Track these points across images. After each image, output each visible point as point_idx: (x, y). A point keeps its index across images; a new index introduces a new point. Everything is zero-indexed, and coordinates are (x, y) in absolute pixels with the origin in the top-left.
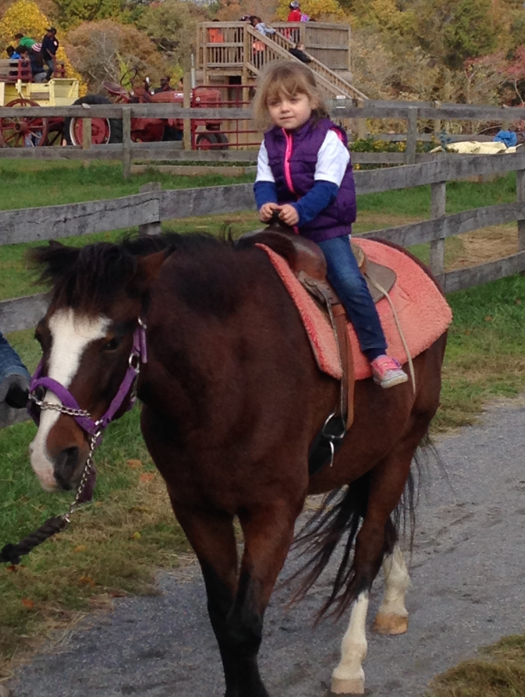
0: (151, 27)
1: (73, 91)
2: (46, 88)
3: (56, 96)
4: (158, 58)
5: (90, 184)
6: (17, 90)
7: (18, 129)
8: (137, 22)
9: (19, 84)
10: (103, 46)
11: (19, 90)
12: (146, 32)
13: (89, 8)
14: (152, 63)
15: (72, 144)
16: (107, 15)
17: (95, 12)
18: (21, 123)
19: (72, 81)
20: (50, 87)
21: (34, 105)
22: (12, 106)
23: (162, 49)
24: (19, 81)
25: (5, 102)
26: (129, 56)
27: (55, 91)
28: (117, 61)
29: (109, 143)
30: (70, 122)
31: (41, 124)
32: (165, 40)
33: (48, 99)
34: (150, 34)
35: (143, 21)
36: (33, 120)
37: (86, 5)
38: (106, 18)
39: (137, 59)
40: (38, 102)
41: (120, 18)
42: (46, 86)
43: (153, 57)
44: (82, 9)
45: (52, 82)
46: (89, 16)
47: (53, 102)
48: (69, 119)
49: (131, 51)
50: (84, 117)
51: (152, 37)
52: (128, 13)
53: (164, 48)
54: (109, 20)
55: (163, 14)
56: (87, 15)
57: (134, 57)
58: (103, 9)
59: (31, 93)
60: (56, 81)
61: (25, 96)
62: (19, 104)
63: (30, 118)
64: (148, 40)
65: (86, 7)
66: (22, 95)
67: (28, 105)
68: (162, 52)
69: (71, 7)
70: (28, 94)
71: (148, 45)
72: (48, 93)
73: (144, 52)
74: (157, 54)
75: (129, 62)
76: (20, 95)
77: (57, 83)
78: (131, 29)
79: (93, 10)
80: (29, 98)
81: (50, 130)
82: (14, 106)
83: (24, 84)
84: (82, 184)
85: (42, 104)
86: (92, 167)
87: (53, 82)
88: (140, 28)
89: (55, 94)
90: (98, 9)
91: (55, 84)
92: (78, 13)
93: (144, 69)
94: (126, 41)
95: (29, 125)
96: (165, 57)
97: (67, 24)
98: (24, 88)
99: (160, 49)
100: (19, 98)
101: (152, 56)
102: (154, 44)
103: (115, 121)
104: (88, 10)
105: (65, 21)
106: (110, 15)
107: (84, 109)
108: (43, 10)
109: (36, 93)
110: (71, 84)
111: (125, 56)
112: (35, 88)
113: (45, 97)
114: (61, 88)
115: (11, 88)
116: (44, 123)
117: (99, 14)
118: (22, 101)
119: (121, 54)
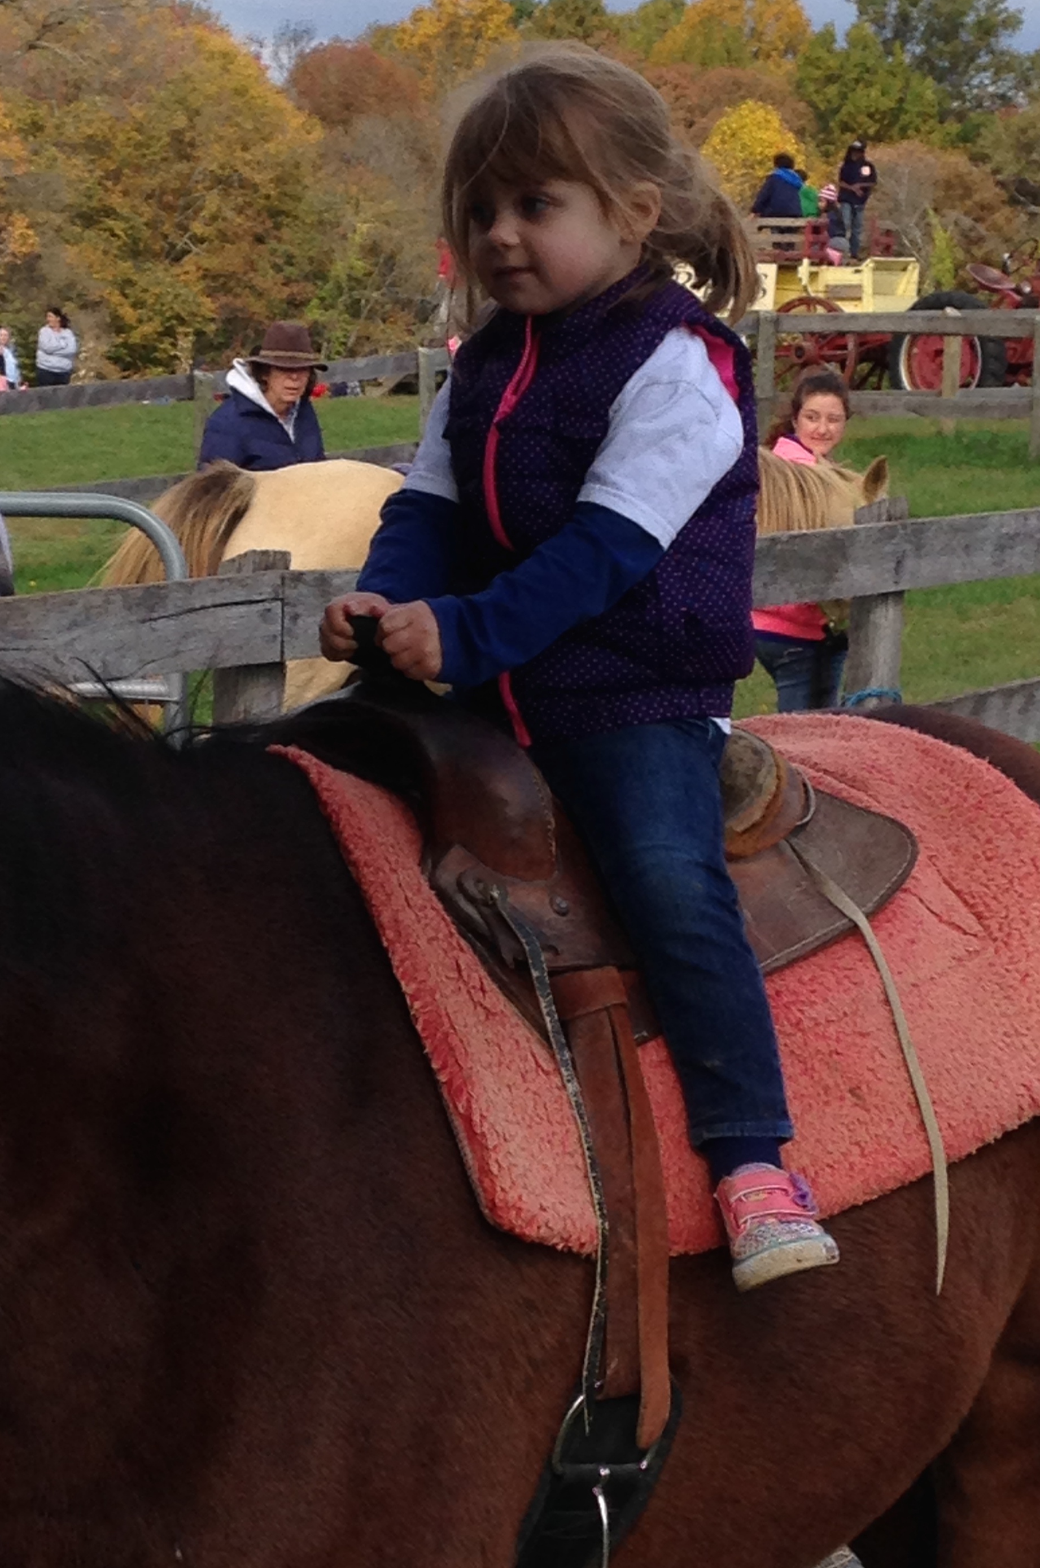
0: (999, 157)
1: (908, 282)
2: (857, 276)
3: (876, 293)
4: (1009, 220)
5: (963, 466)
6: (800, 280)
7: (799, 357)
8: (969, 145)
9: (804, 269)
10: (902, 196)
11: (805, 282)
12: (988, 168)
13: (877, 117)
14: (996, 228)
15: (905, 388)
16: (910, 132)
17: (891, 125)
18: (806, 344)
19: (908, 263)
20: (865, 275)
21: (831, 309)
22: (788, 310)
23: (1018, 202)
24: (806, 261)
25: (775, 303)
26: (953, 215)
27: (875, 283)
28: (928, 224)
29: (978, 386)
30: (900, 346)
31: (845, 347)
32: (1023, 182)
33: (859, 299)
34: (996, 172)
35: (984, 142)
36: (829, 338)
37: (873, 110)
38: (908, 138)
39: (967, 222)
40: (840, 304)
41: (935, 137)
42: (857, 271)
43: (999, 217)
44: (862, 119)
45: (868, 265)
46: (878, 132)
47: (869, 305)
48: (899, 337)
49: (958, 203)
50: (948, 335)
51: (999, 177)
52: (953, 127)
53: (1022, 199)
54: (917, 142)
55: (1024, 131)
56: (871, 131)
57: (963, 217)
58: (905, 118)
59: (827, 286)
60: (876, 262)
61: (817, 291)
62: (803, 308)
63: (822, 336)
64: (990, 183)
65: (870, 116)
66: (810, 289)
67: (820, 310)
68: (1019, 208)
69: (843, 115)
70: (821, 288)
71: (989, 192)
72: (859, 287)
73: (983, 208)
74: (1007, 210)
75: (951, 227)
76: (805, 289)
77: (878, 268)
78: (958, 161)
79: (886, 122)
80: (821, 296)
81: (861, 359)
82: (794, 311)
83: (814, 269)
84: (948, 467)
85: (848, 308)
86: (959, 435)
87: (871, 265)
88: (978, 159)
89: (874, 289)
90: (896, 118)
91: (876, 269)
92: (855, 126)
93: (980, 240)
94: (948, 185)
95: (821, 348)
96: (1023, 217)
97: (832, 148)
98: (813, 276)
99: (1013, 202)
100: (804, 295)
101: (997, 215)
102: (1003, 192)
103: (991, 345)
104: (876, 121)
105: (829, 144)
106: (918, 130)
107: (948, 318)
108: (787, 122)
109: (836, 286)
110: (905, 269)
111: (943, 216)
112: (835, 276)
113: (854, 294)
114: (885, 275)
115: (788, 276)
116: (851, 346)
117: (895, 131)
118: (808, 301)
119: (936, 210)
